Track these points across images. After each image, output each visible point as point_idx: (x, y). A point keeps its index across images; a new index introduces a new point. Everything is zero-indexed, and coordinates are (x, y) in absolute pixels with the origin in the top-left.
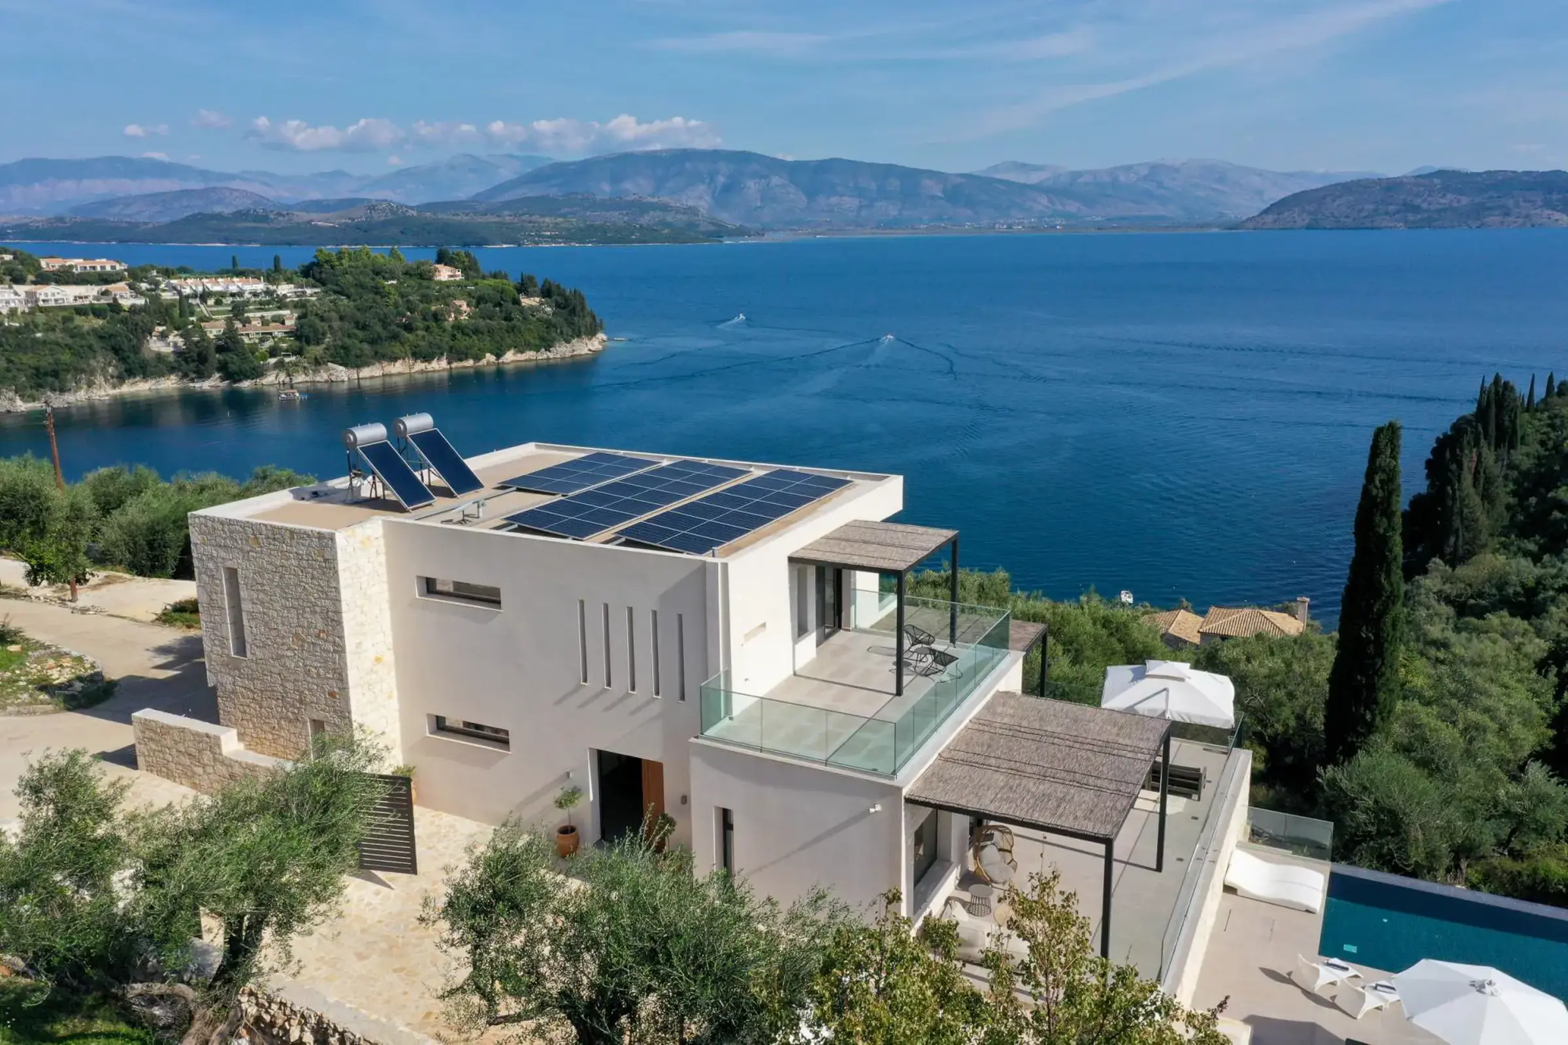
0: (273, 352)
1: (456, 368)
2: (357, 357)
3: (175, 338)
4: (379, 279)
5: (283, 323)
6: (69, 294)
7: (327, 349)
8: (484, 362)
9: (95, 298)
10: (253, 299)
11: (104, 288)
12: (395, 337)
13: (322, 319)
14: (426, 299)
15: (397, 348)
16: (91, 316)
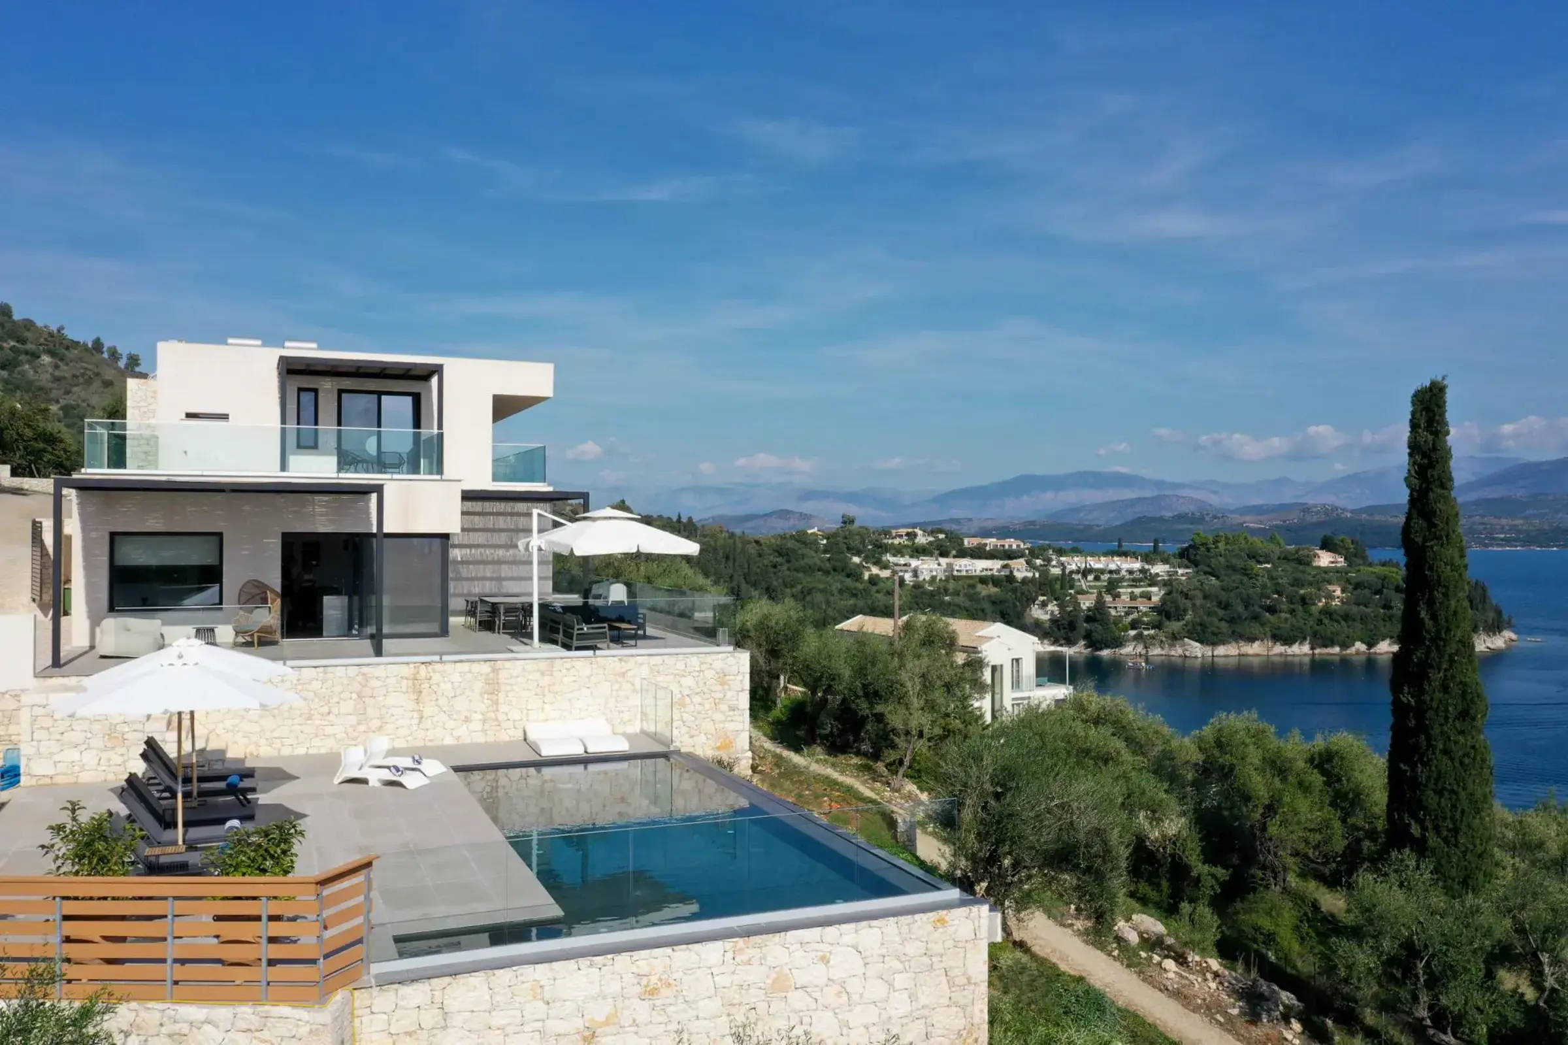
0: (1134, 625)
1: (1320, 654)
2: (1214, 634)
3: (1053, 607)
4: (1252, 563)
5: (1150, 599)
6: (979, 566)
7: (1186, 625)
8: (1352, 650)
9: (999, 571)
10: (1127, 577)
11: (1006, 562)
12: (1256, 618)
13: (1187, 596)
14: (1297, 583)
15: (1256, 629)
16: (990, 585)
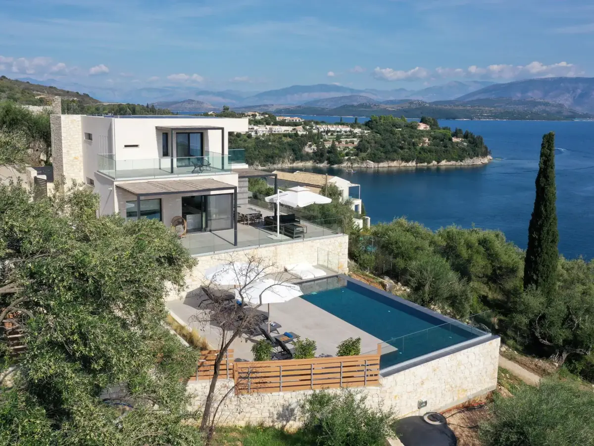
0: (347, 154)
1: (419, 166)
2: (379, 158)
3: (314, 147)
4: (394, 128)
5: (353, 143)
6: (283, 129)
7: (368, 154)
8: (432, 164)
9: (291, 131)
10: (344, 134)
11: (294, 127)
12: (395, 151)
13: (368, 143)
14: (411, 137)
15: (395, 156)
16: (288, 138)
